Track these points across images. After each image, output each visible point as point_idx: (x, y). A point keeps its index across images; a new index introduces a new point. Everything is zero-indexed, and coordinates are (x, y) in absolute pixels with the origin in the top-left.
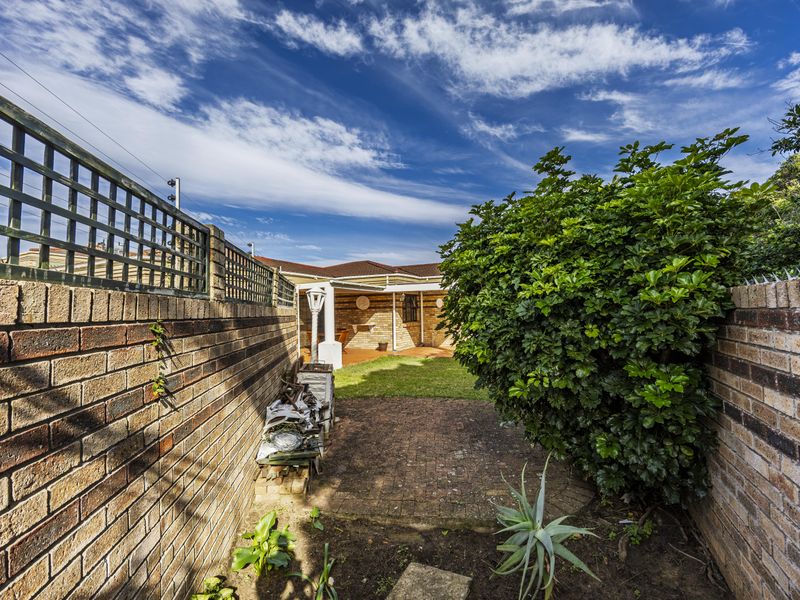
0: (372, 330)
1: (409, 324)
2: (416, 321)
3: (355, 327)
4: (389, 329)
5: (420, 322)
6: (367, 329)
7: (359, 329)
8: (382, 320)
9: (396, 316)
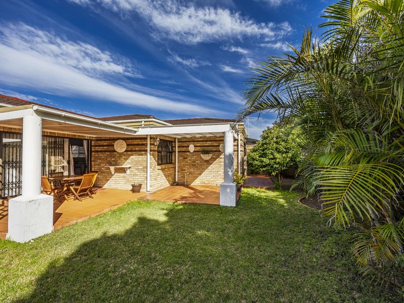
0: (128, 172)
1: (163, 166)
2: (172, 163)
3: (112, 168)
4: (144, 171)
5: (175, 164)
6: (123, 170)
7: (117, 170)
8: (137, 163)
9: (150, 159)
